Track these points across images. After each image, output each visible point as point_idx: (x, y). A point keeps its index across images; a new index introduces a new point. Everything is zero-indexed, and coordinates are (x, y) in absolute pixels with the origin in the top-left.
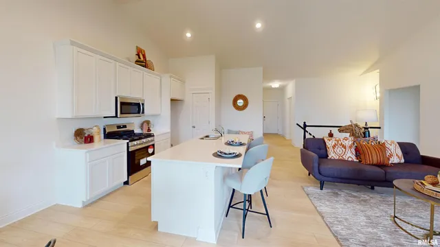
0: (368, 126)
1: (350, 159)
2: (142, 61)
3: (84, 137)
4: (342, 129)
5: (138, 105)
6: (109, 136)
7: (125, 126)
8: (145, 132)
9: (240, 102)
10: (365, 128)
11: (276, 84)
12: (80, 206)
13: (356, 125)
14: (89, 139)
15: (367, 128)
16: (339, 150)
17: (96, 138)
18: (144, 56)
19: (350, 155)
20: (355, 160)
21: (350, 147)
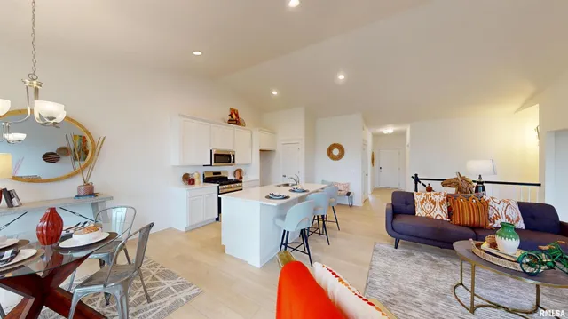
0: (483, 180)
1: (439, 218)
2: (235, 120)
3: (189, 180)
4: (445, 183)
5: (229, 156)
6: (207, 180)
7: (220, 173)
8: (237, 178)
9: (336, 152)
10: (478, 183)
11: (389, 130)
12: (184, 230)
13: (464, 179)
14: (192, 182)
15: (482, 183)
16: (428, 206)
17: (196, 181)
18: (237, 115)
19: (440, 213)
20: (445, 219)
21: (441, 203)
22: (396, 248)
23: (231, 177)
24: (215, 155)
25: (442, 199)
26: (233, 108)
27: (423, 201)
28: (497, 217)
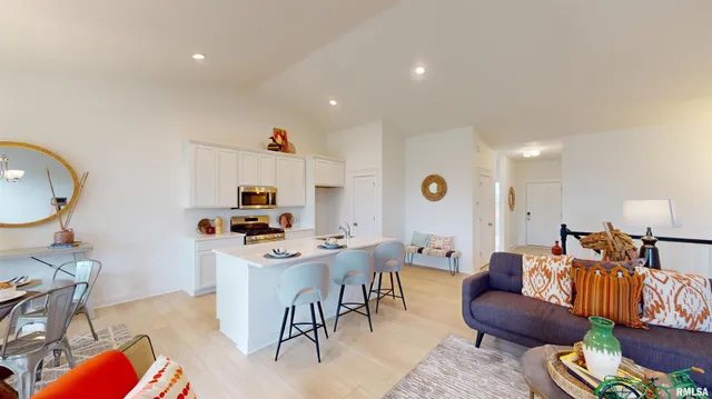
1: (554, 301)
2: (279, 144)
3: (207, 227)
5: (266, 195)
6: (236, 229)
7: (256, 219)
9: (433, 188)
10: (646, 242)
13: (617, 234)
14: (211, 230)
16: (539, 280)
17: (218, 229)
18: (284, 138)
19: (556, 293)
20: (563, 304)
21: (560, 276)
22: (478, 345)
23: (273, 225)
24: (243, 193)
25: (562, 268)
26: (278, 127)
27: (533, 270)
28: (659, 306)
